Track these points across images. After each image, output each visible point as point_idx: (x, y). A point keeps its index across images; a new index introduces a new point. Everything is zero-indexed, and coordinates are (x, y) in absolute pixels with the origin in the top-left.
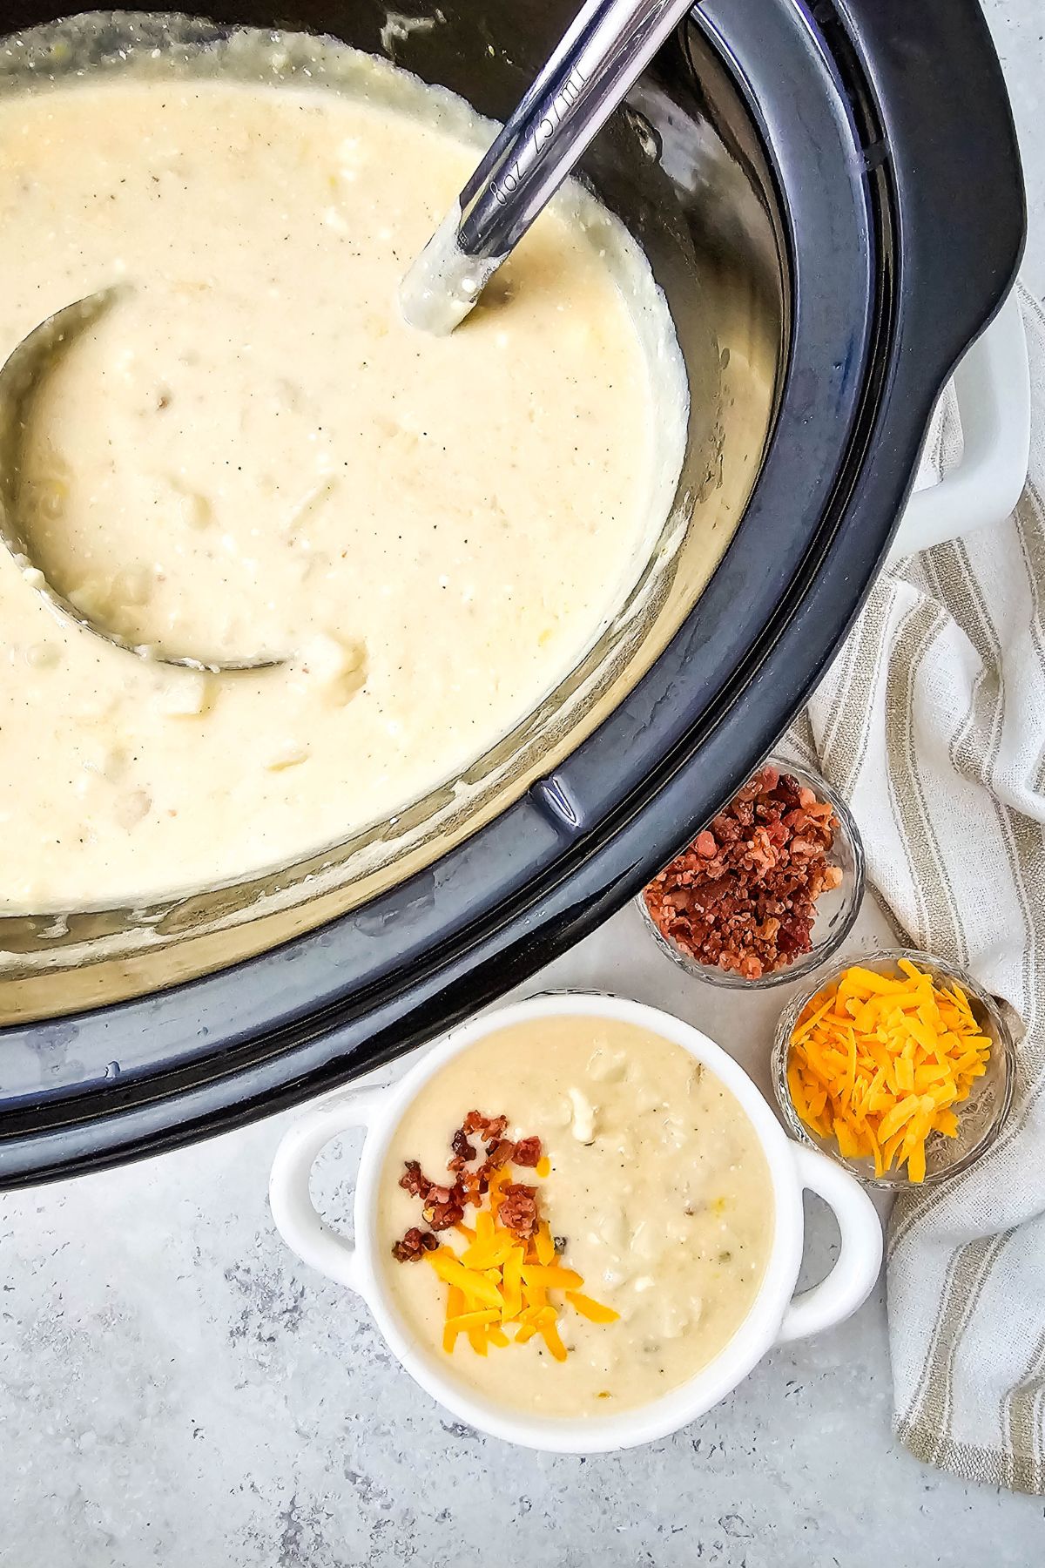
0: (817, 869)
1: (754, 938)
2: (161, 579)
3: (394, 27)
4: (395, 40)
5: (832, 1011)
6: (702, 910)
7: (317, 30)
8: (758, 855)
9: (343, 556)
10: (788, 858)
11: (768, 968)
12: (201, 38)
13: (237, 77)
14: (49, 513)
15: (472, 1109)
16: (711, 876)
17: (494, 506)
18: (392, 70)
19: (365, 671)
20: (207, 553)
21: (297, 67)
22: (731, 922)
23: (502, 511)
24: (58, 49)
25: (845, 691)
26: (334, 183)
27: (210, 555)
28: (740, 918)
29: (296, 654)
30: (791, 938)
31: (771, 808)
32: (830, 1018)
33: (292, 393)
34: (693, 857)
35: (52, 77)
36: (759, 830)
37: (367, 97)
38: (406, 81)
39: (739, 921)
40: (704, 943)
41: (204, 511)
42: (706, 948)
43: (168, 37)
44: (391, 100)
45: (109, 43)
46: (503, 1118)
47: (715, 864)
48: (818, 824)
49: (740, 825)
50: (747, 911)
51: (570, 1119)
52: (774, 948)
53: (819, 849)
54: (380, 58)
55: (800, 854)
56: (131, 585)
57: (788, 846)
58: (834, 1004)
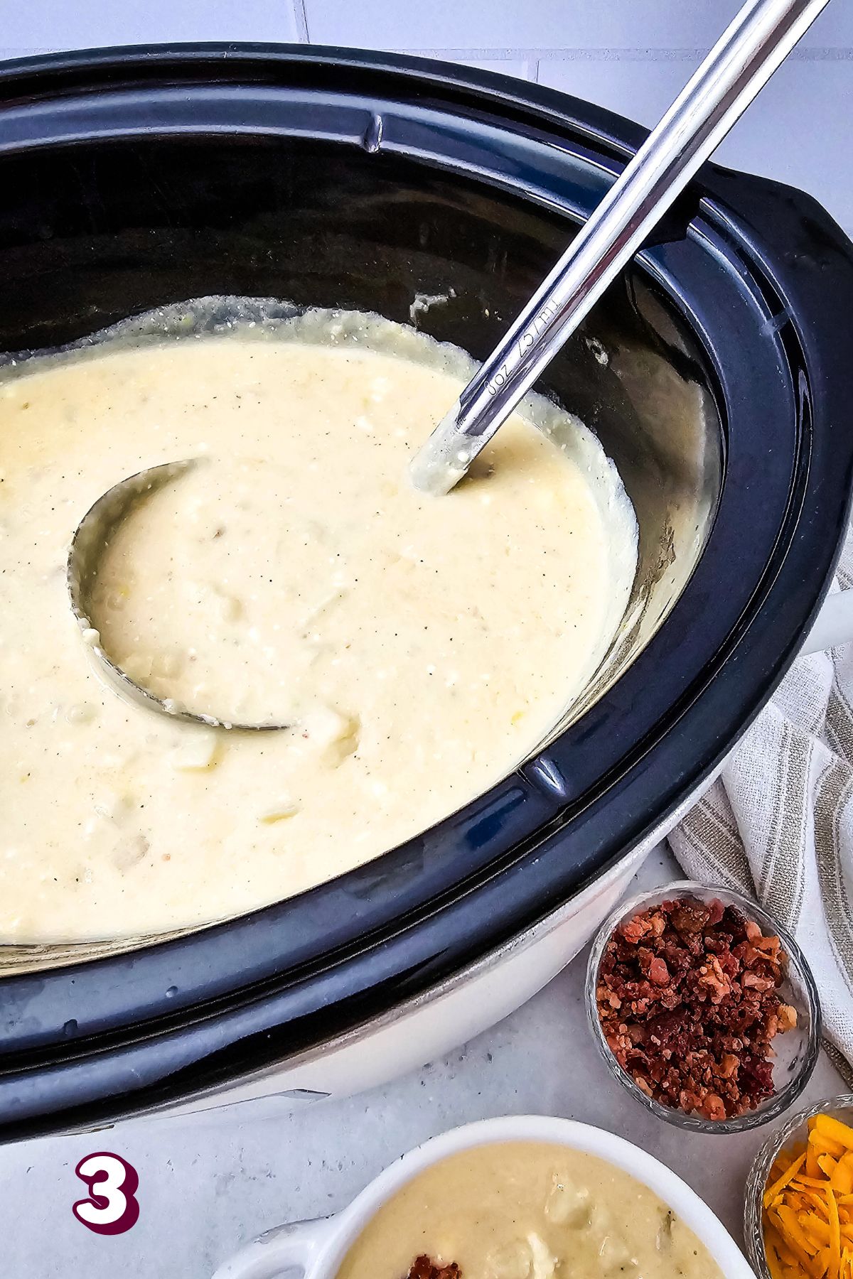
0: (771, 1006)
1: (714, 1077)
2: (193, 659)
3: (419, 304)
4: (419, 312)
5: (803, 1171)
6: (659, 1042)
7: (365, 308)
8: (711, 980)
9: (347, 647)
10: (740, 991)
11: (731, 1109)
12: (283, 315)
13: (305, 341)
14: (112, 606)
15: (421, 1252)
16: (665, 1006)
17: (475, 614)
18: (415, 334)
19: (357, 740)
20: (234, 641)
21: (349, 334)
22: (689, 1058)
23: (482, 618)
24: (187, 319)
25: (779, 828)
26: (366, 403)
27: (236, 643)
28: (698, 1055)
29: (299, 722)
30: (752, 1078)
31: (720, 940)
32: (802, 1179)
33: (320, 532)
34: (646, 984)
35: (178, 338)
36: (710, 957)
37: (394, 354)
38: (424, 340)
39: (696, 1059)
40: (664, 1078)
41: (238, 610)
42: (666, 1085)
43: (262, 314)
44: (412, 355)
45: (222, 317)
46: (454, 1266)
47: (670, 992)
48: (767, 957)
49: (690, 954)
50: (703, 1048)
51: (528, 1271)
52: (736, 1089)
53: (770, 984)
54: (407, 326)
55: (752, 989)
56: (167, 663)
57: (739, 979)
58: (805, 1162)
